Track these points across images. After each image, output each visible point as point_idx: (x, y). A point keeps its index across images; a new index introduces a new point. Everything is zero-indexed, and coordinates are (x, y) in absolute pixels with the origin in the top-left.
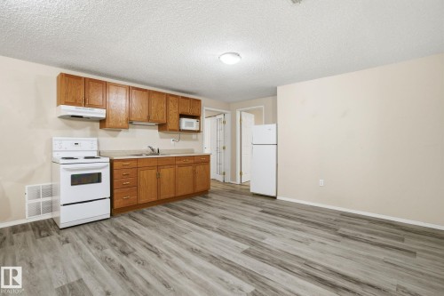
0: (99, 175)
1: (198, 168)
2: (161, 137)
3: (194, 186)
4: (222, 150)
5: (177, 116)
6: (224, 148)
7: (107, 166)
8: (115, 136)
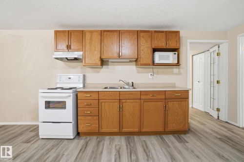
0: (64, 103)
1: (170, 104)
2: (138, 72)
3: (165, 124)
4: (216, 85)
5: (150, 51)
6: (218, 82)
7: (70, 96)
8: (98, 72)
